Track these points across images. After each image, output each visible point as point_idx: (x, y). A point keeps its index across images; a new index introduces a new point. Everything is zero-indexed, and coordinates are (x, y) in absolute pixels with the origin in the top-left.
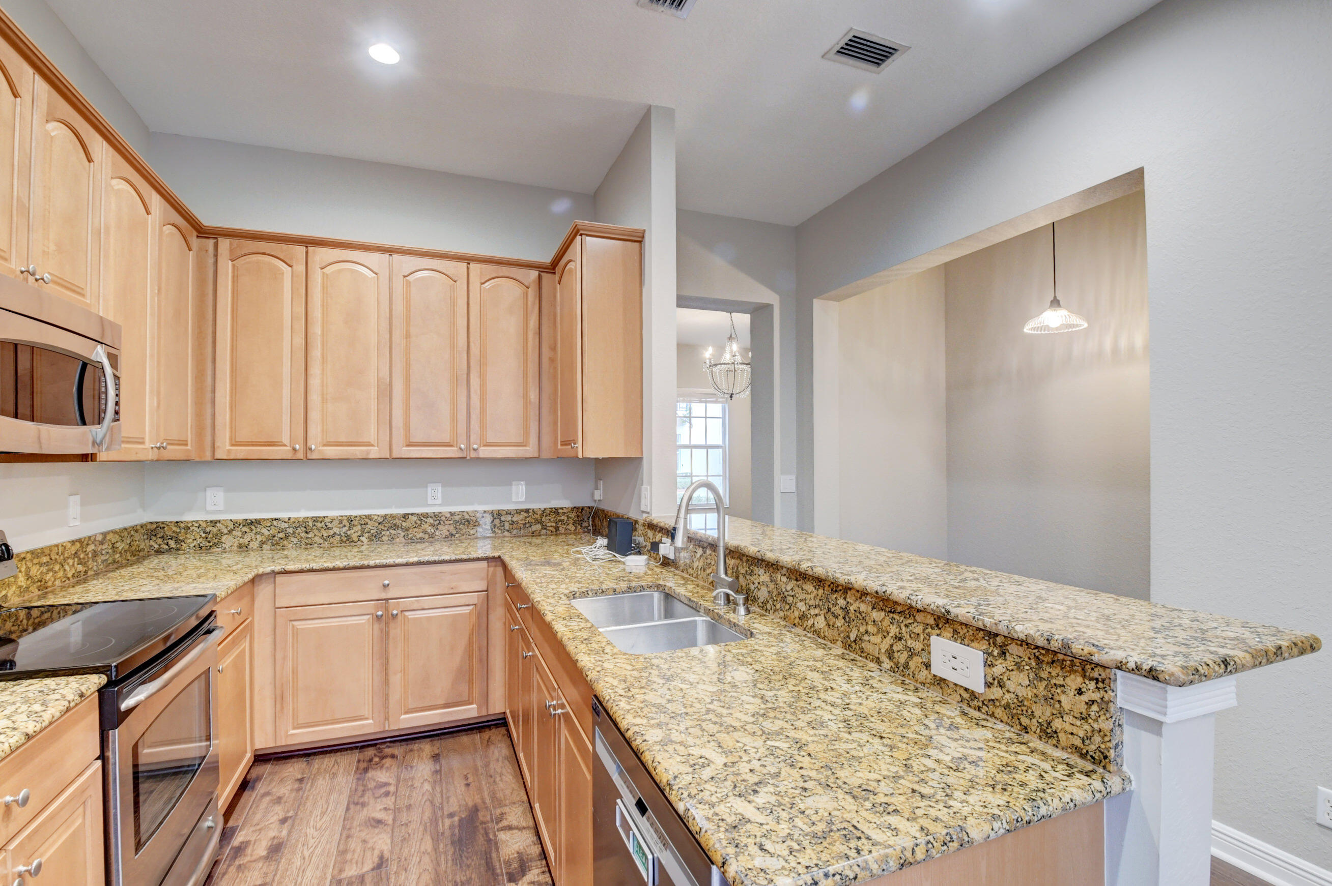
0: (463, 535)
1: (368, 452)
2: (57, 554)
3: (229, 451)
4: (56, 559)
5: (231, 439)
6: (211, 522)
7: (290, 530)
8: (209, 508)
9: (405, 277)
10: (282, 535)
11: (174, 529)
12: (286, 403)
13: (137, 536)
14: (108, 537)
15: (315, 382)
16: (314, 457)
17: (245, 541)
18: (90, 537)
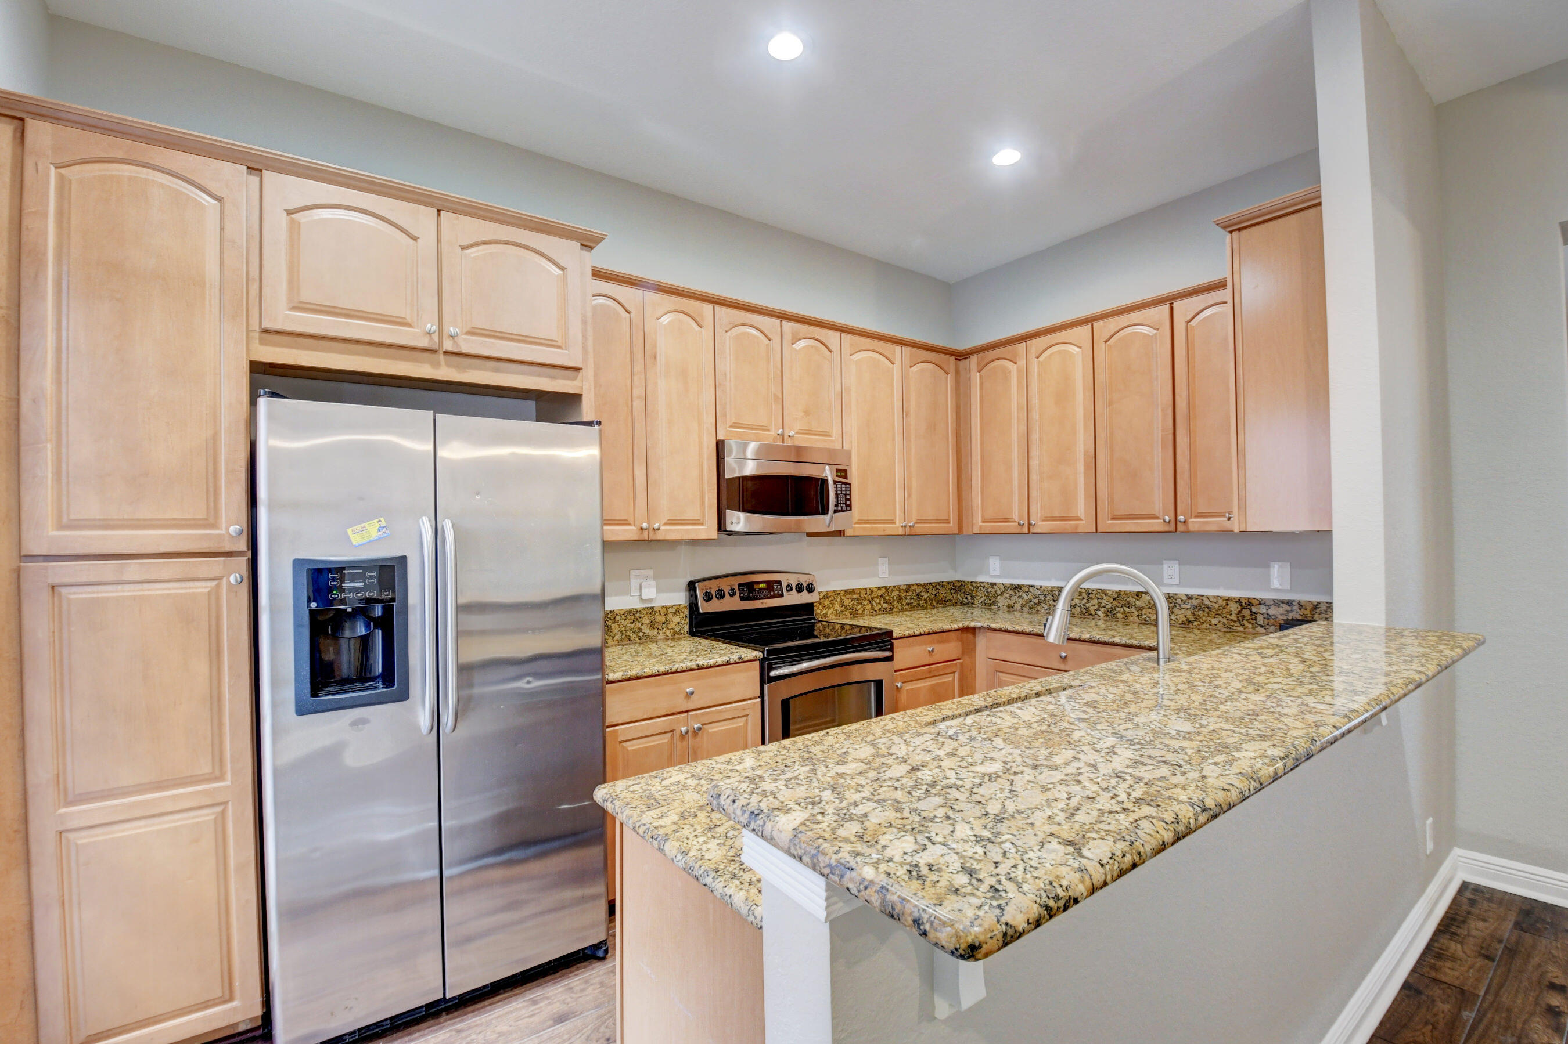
1: (1077, 526)
2: (866, 594)
3: (980, 526)
4: (865, 597)
5: (983, 517)
6: (991, 584)
7: (1042, 597)
8: (992, 572)
9: (1106, 342)
10: (1036, 601)
11: (970, 587)
12: (1015, 483)
13: (943, 590)
14: (912, 588)
15: (1034, 463)
16: (1035, 531)
17: (1012, 602)
18: (894, 587)
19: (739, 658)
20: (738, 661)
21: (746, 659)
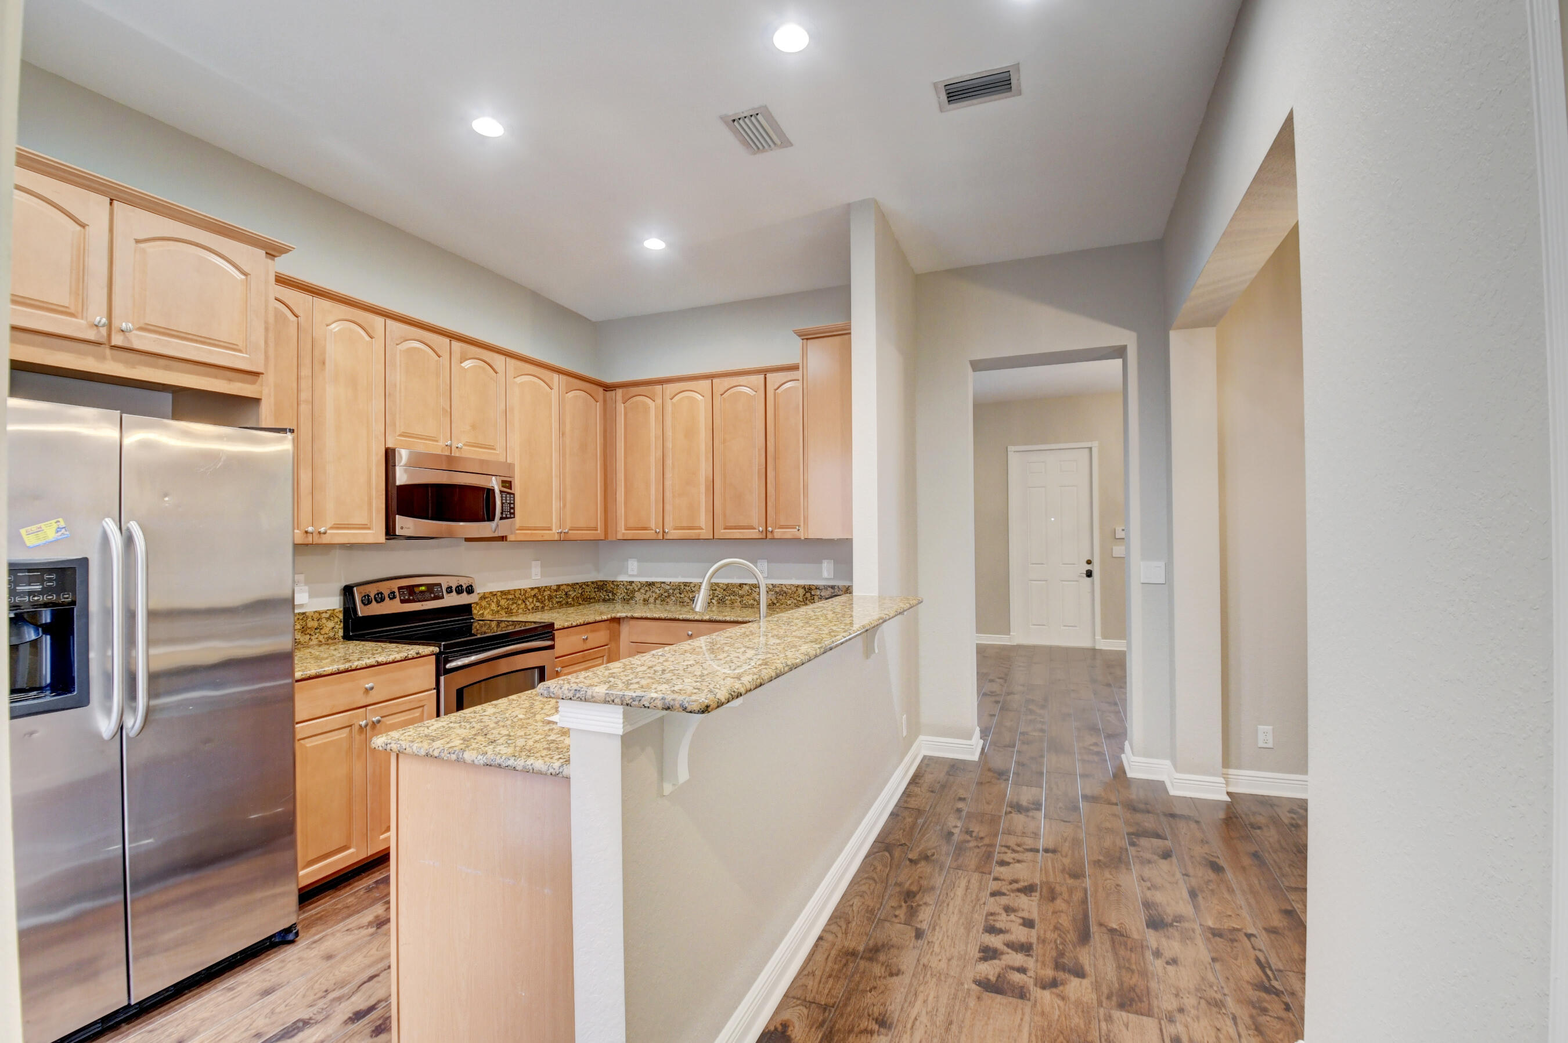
0: (782, 604)
1: (699, 534)
2: (520, 594)
3: (624, 534)
4: (519, 598)
5: (626, 525)
6: (630, 582)
7: (671, 591)
8: (630, 572)
9: (722, 395)
10: (666, 594)
11: (612, 586)
12: (653, 498)
13: (588, 589)
14: (562, 588)
15: (668, 483)
16: (668, 538)
17: (646, 597)
18: (546, 587)
19: (418, 654)
20: (416, 656)
21: (424, 654)
